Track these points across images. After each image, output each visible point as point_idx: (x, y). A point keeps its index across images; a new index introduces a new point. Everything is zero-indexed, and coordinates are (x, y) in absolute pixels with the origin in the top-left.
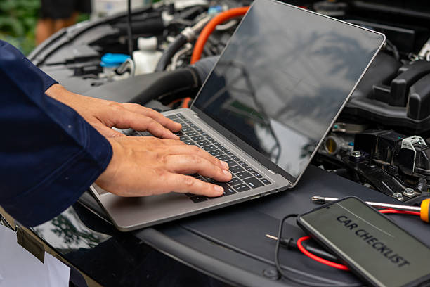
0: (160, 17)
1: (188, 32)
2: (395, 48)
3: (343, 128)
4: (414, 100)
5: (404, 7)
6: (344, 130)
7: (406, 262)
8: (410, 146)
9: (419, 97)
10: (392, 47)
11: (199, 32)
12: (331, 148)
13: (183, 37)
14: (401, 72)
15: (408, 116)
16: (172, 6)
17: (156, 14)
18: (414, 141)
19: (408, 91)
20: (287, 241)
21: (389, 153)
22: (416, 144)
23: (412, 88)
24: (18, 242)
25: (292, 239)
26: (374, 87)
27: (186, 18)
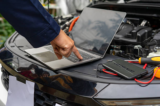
0: (58, 21)
1: (67, 23)
2: (133, 24)
3: (117, 47)
4: (138, 36)
5: (136, 13)
6: (118, 48)
7: (134, 71)
8: (137, 48)
9: (140, 35)
10: (132, 24)
11: (71, 23)
12: (114, 54)
13: (66, 24)
14: (134, 29)
15: (137, 41)
16: (62, 17)
17: (57, 20)
18: (138, 46)
19: (136, 34)
20: (100, 70)
21: (131, 51)
22: (139, 47)
23: (138, 33)
24: (17, 80)
25: (101, 69)
26: (126, 34)
27: (66, 20)
